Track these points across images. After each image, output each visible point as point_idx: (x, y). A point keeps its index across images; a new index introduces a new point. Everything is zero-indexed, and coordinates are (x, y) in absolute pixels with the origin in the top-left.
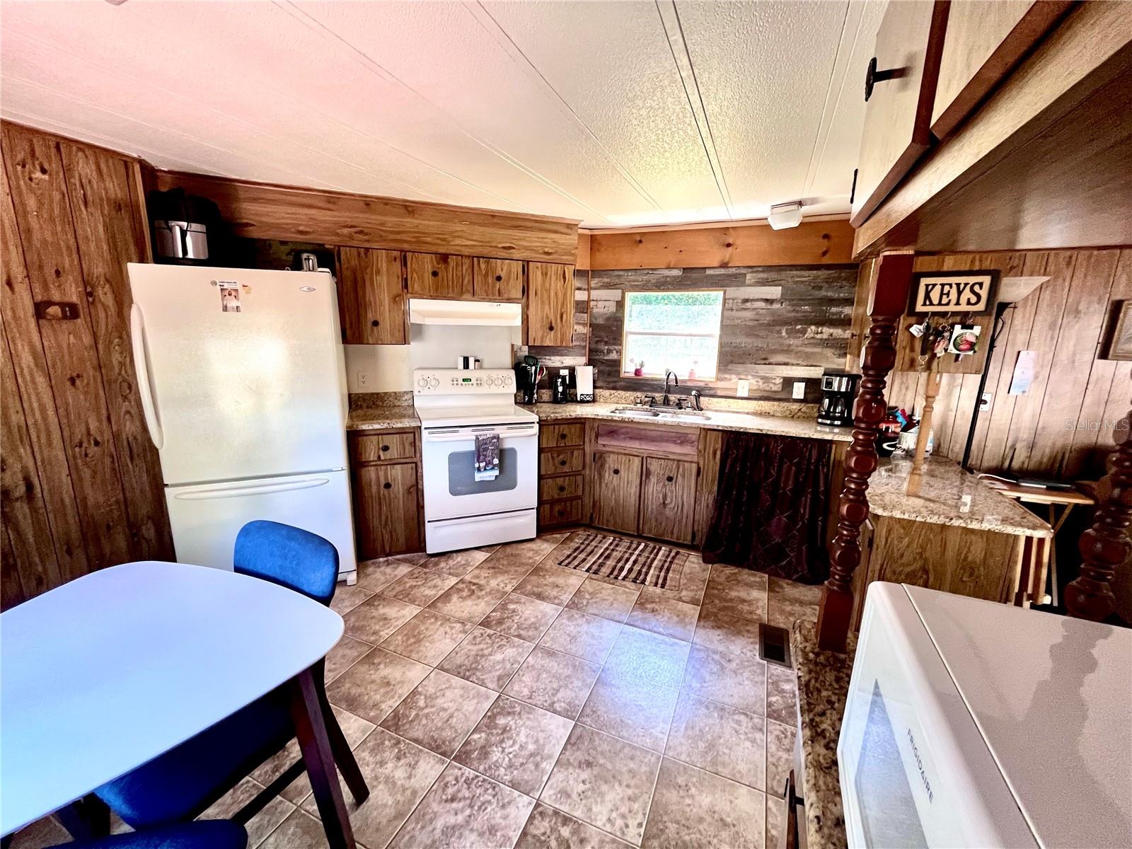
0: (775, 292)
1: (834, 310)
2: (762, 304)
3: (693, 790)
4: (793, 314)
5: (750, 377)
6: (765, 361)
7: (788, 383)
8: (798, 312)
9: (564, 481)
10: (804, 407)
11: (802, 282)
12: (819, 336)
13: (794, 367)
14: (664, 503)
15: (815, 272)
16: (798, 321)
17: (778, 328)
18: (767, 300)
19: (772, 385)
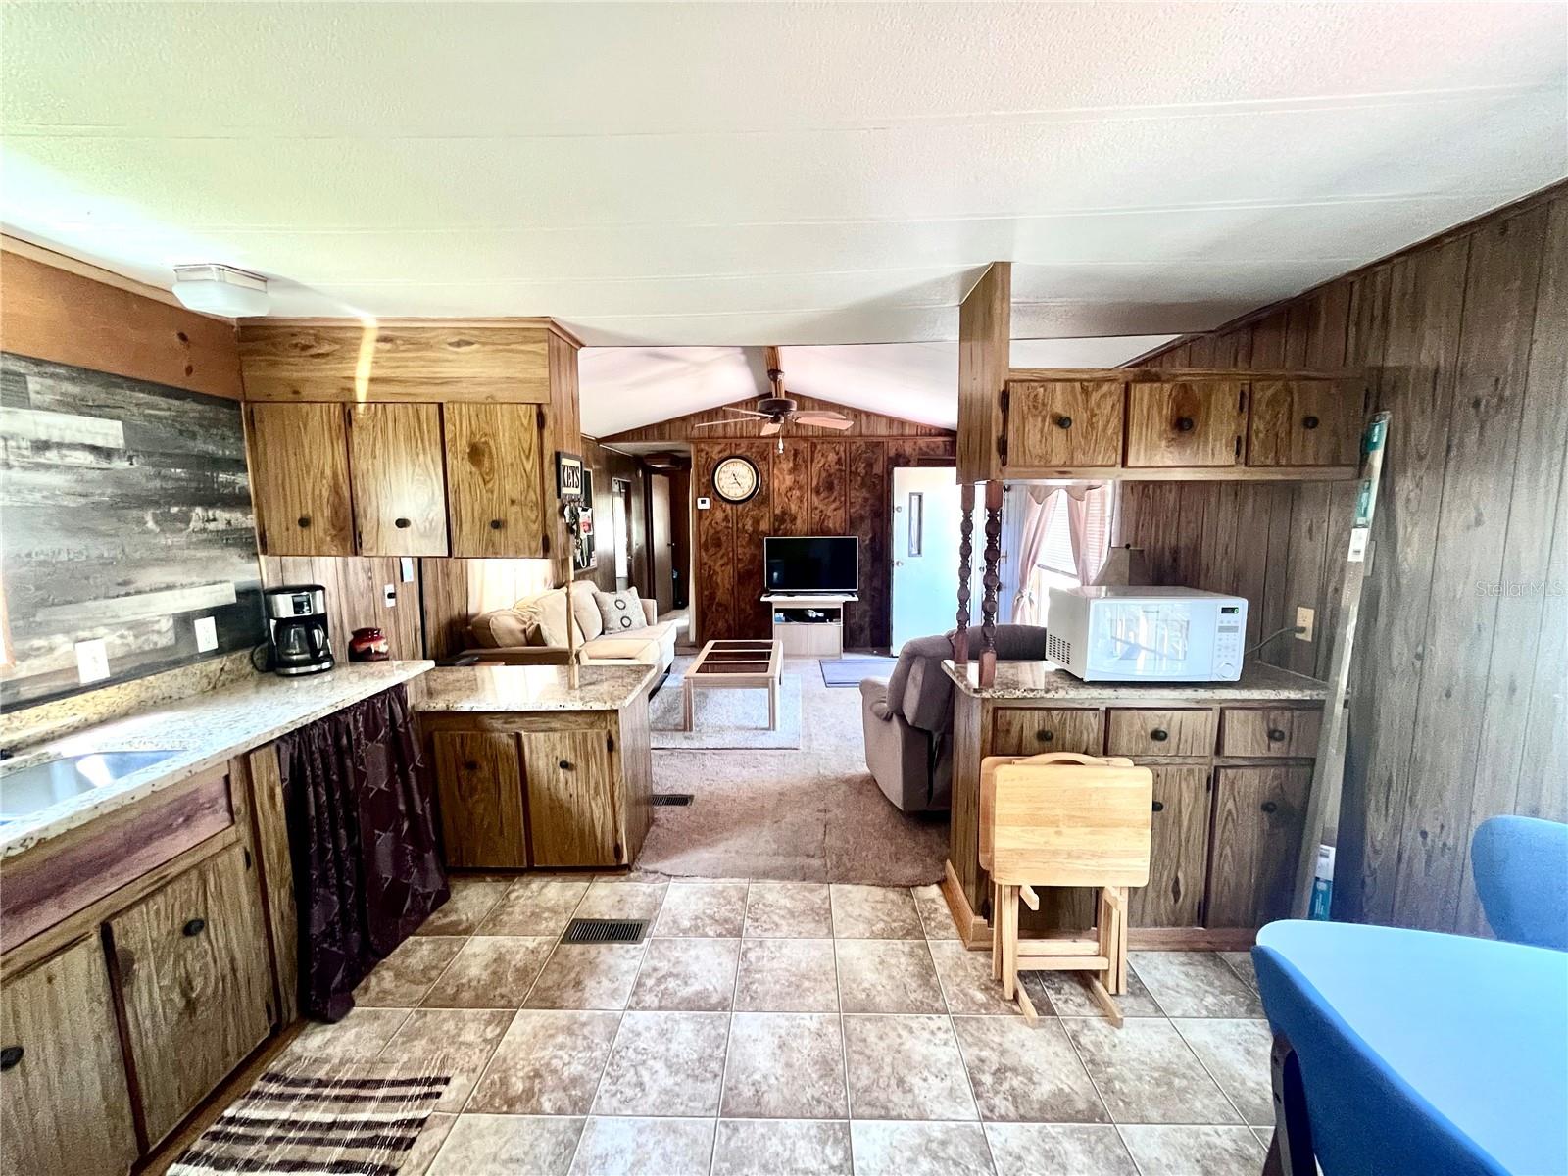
0: (109, 432)
1: (223, 477)
2: (86, 458)
4: (157, 483)
5: (101, 631)
6: (126, 588)
7: (185, 622)
8: (164, 478)
10: (226, 661)
11: (159, 418)
12: (211, 526)
13: (187, 591)
15: (177, 403)
16: (171, 498)
17: (135, 513)
18: (94, 449)
19: (155, 638)
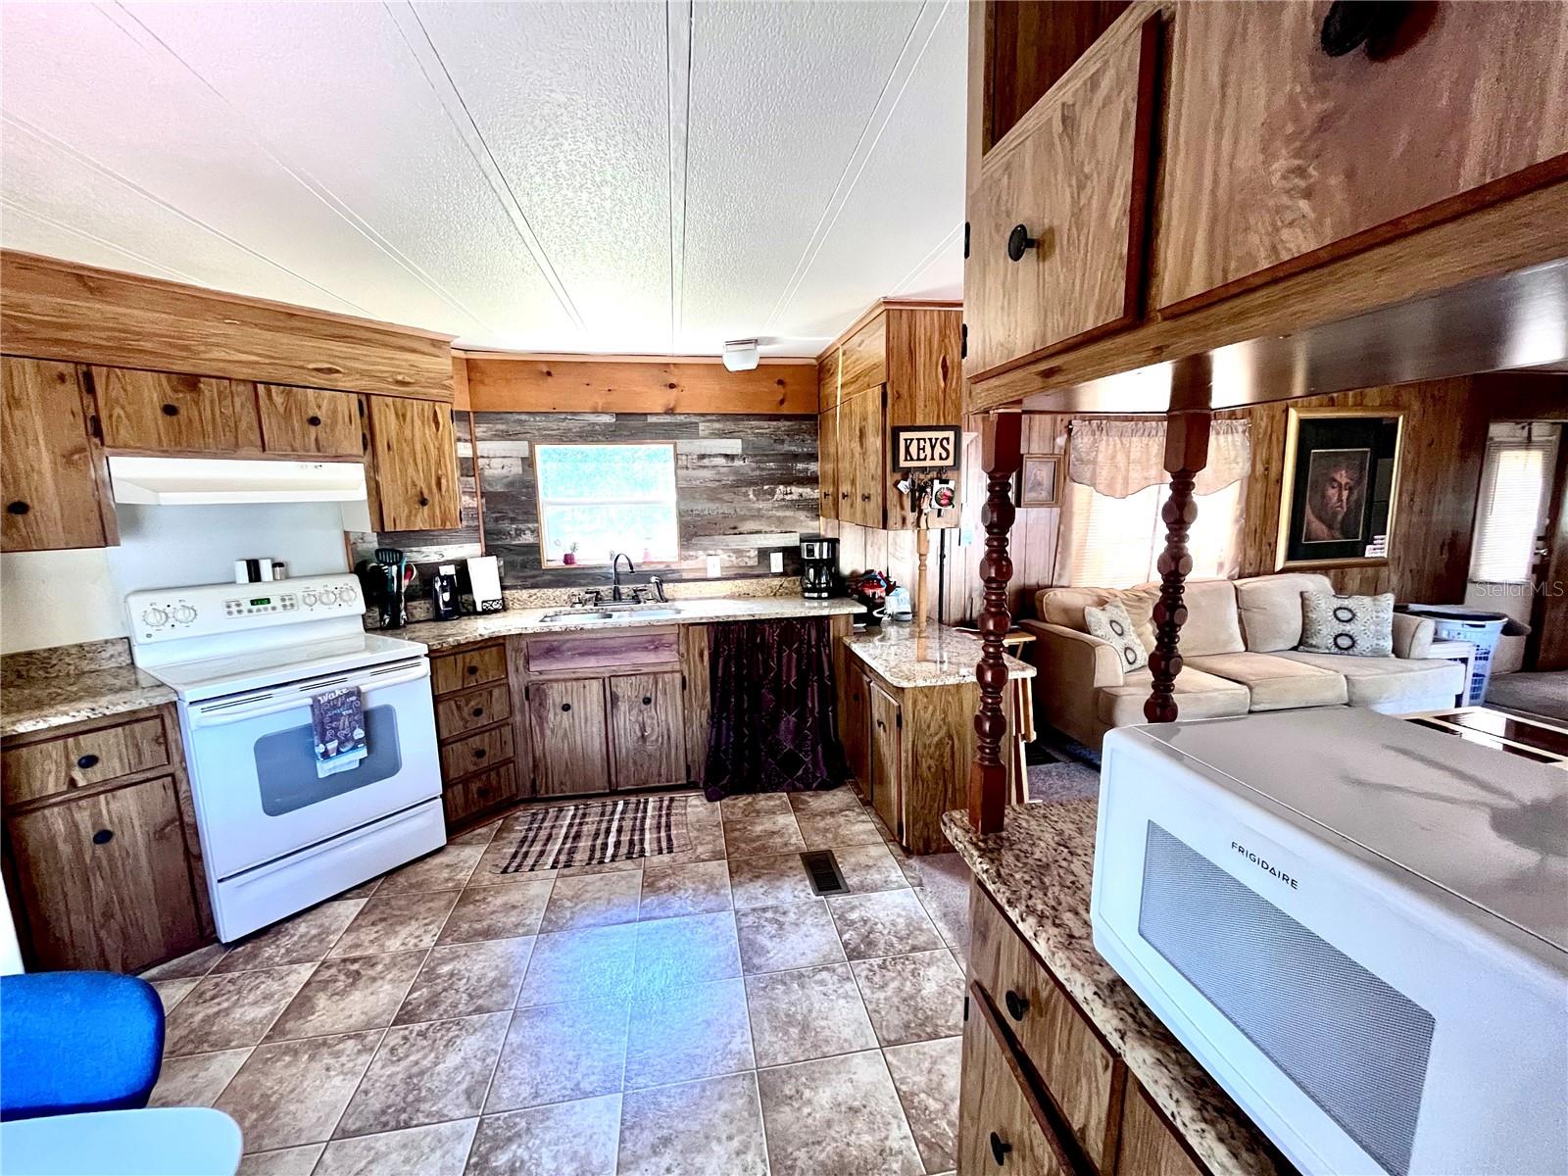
0: (735, 446)
1: (800, 466)
2: (722, 461)
3: (807, 1094)
4: (758, 473)
5: (720, 552)
6: (735, 531)
7: (764, 554)
8: (763, 469)
9: (483, 740)
10: (786, 582)
11: (762, 434)
12: (788, 497)
13: (768, 536)
14: (643, 735)
15: (774, 423)
16: (763, 481)
17: (744, 489)
18: (726, 456)
19: (747, 560)
